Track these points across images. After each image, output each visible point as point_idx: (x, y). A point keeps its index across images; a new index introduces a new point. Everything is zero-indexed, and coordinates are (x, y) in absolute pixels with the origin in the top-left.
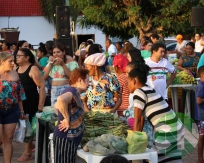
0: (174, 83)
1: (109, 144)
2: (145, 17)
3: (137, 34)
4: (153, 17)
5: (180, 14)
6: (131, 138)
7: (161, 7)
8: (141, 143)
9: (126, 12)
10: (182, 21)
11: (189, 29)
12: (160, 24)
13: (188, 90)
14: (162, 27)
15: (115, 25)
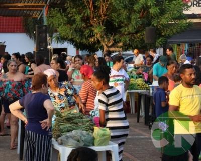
0: (132, 88)
1: (79, 138)
2: (108, 34)
3: (102, 48)
4: (115, 35)
5: (137, 33)
6: (97, 133)
7: (121, 27)
8: (105, 137)
9: (93, 31)
10: (138, 38)
11: (143, 45)
12: (120, 40)
13: (143, 94)
14: (122, 43)
15: (84, 41)
